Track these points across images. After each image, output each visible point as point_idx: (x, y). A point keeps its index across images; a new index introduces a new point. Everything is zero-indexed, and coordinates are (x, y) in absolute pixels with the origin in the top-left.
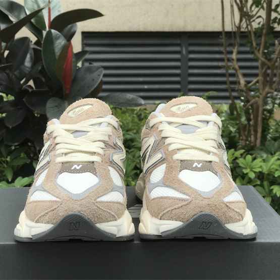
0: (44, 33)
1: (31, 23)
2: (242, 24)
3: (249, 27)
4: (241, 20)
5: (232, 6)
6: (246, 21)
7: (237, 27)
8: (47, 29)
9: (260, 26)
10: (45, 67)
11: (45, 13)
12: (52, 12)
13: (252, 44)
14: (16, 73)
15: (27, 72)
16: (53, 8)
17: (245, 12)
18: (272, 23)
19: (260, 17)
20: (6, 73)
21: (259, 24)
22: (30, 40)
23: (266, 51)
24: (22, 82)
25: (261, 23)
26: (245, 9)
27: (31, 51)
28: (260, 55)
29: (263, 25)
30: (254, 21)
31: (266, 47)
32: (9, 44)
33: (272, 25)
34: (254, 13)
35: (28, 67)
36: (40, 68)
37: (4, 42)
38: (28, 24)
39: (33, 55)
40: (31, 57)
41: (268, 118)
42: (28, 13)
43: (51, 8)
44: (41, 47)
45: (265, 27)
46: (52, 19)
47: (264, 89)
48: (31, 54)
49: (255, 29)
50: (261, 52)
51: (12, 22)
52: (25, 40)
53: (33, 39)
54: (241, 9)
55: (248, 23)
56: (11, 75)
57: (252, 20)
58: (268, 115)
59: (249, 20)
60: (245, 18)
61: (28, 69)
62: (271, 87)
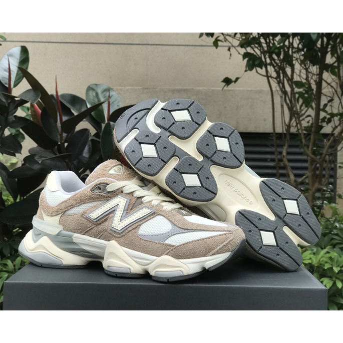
0: (103, 126)
1: (91, 116)
2: (292, 122)
3: (299, 125)
4: (291, 119)
5: (282, 106)
6: (296, 120)
7: (287, 126)
8: (106, 122)
9: (310, 124)
10: (103, 157)
11: (105, 107)
12: (111, 107)
13: (302, 142)
14: (75, 162)
15: (85, 162)
16: (113, 103)
17: (295, 111)
18: (321, 122)
19: (309, 116)
20: (65, 162)
21: (308, 122)
22: (89, 131)
23: (315, 148)
24: (80, 172)
25: (311, 122)
26: (294, 109)
27: (89, 143)
28: (309, 152)
29: (312, 124)
30: (303, 119)
31: (314, 145)
32: (69, 135)
33: (320, 124)
34: (303, 112)
35: (86, 158)
36: (98, 158)
37: (65, 133)
38: (88, 117)
39: (91, 147)
40: (89, 149)
41: (317, 213)
42: (89, 106)
43: (111, 103)
44: (99, 138)
45: (314, 125)
46: (111, 112)
47: (313, 184)
48: (89, 145)
49: (305, 127)
50: (310, 149)
51: (73, 114)
52: (85, 131)
53: (93, 131)
54: (290, 109)
55: (298, 122)
56: (70, 164)
57: (301, 119)
58: (318, 210)
59: (299, 119)
60: (295, 117)
61: (86, 159)
62: (320, 183)
